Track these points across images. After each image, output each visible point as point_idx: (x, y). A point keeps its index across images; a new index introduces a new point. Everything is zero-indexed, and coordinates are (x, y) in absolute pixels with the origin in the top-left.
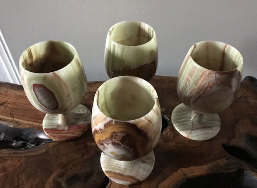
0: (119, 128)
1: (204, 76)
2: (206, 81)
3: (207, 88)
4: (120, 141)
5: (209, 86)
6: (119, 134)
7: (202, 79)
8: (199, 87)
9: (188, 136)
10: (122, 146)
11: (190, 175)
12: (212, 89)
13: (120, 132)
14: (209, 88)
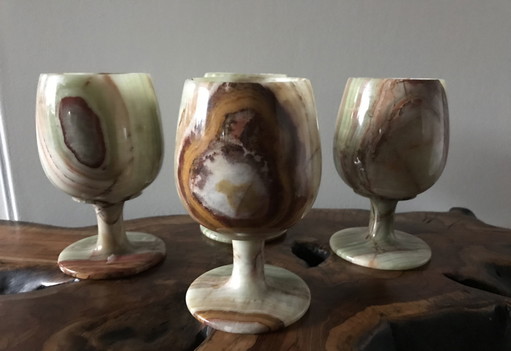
0: (239, 99)
1: (383, 93)
2: (388, 103)
3: (394, 114)
4: (241, 139)
5: (396, 110)
6: (239, 117)
7: (382, 99)
8: (379, 117)
9: (371, 262)
10: (246, 152)
11: (394, 316)
12: (403, 116)
13: (242, 110)
14: (397, 115)
